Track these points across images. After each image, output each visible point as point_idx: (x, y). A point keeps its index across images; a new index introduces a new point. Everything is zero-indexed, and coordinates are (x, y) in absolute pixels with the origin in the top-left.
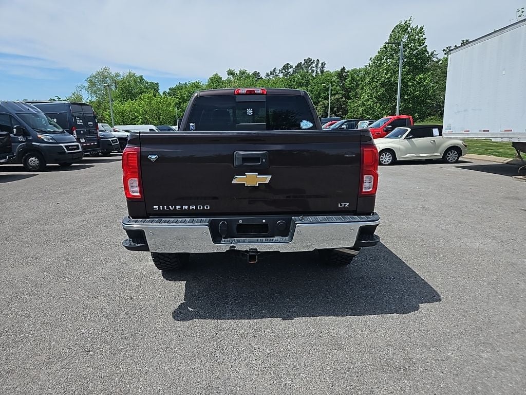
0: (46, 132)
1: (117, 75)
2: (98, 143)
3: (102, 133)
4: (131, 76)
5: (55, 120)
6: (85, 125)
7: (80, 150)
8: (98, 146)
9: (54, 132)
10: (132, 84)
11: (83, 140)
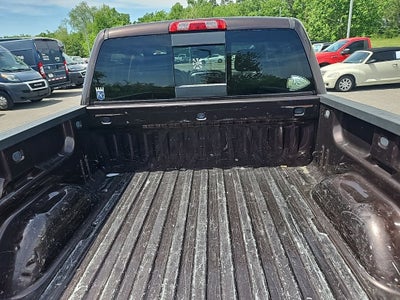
0: (10, 71)
1: (94, 8)
2: (67, 76)
3: (71, 66)
4: (105, 8)
5: (22, 57)
6: (52, 60)
7: (46, 86)
8: (67, 79)
9: (19, 70)
10: (106, 16)
11: (51, 76)
